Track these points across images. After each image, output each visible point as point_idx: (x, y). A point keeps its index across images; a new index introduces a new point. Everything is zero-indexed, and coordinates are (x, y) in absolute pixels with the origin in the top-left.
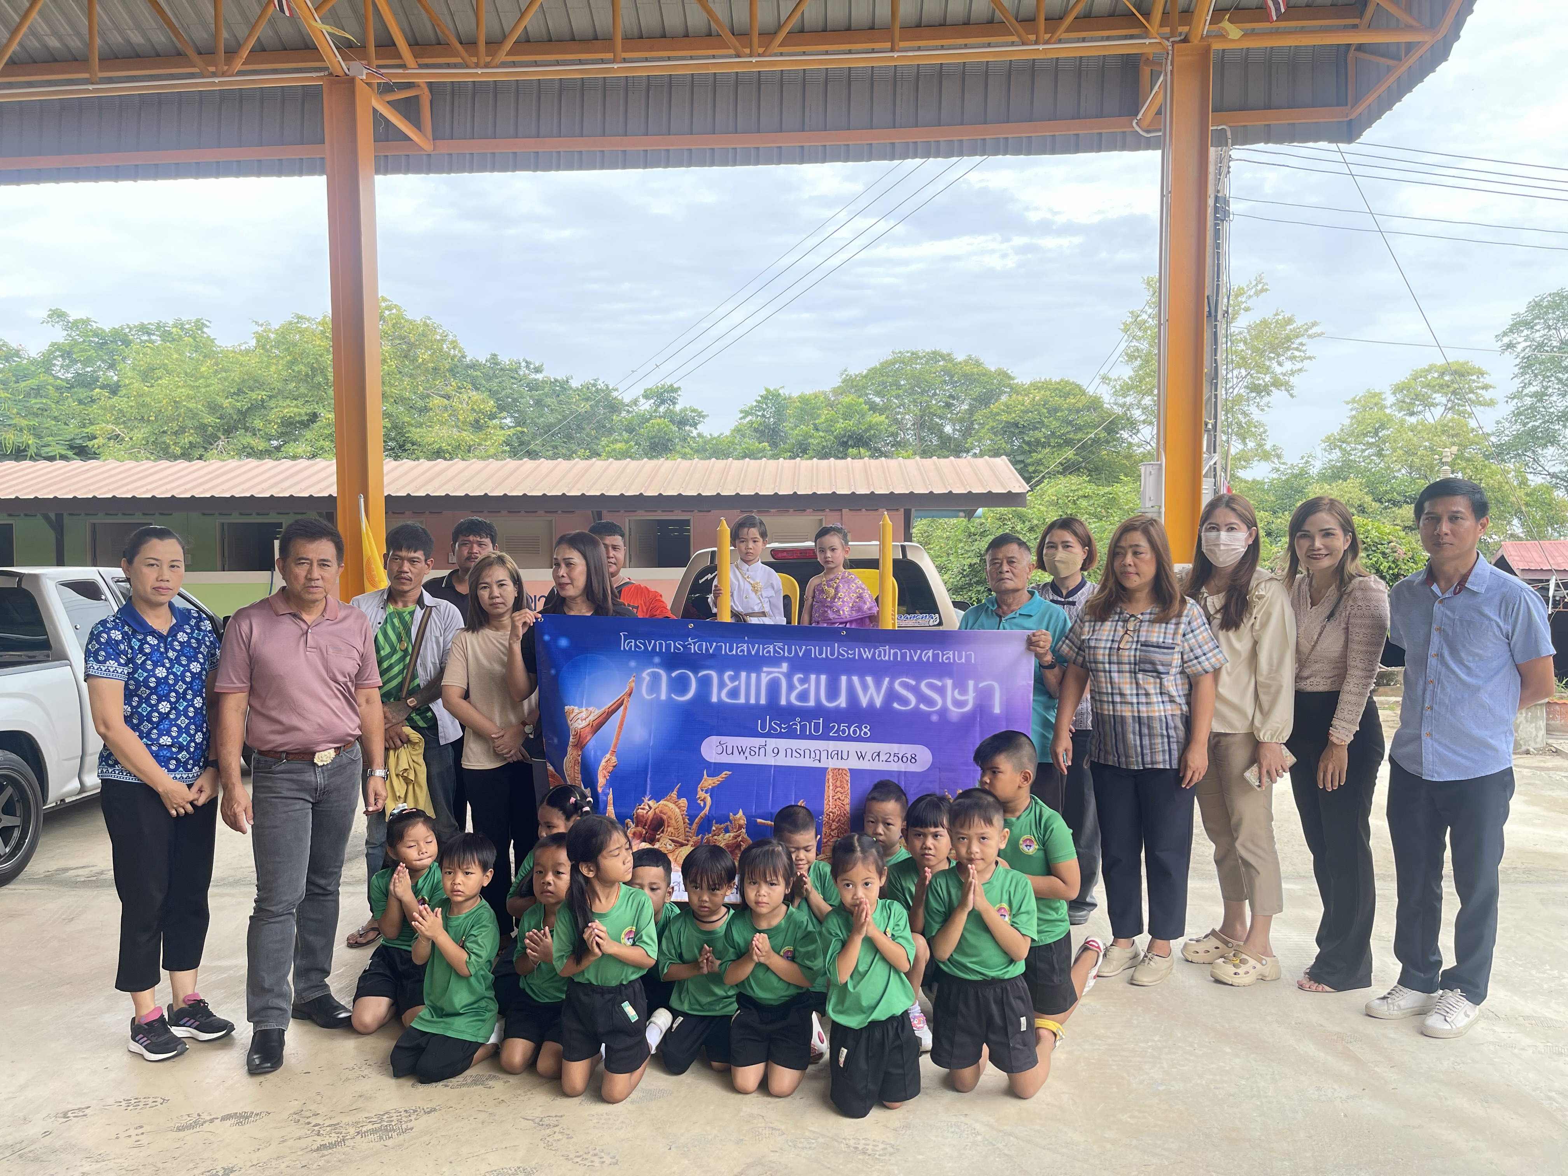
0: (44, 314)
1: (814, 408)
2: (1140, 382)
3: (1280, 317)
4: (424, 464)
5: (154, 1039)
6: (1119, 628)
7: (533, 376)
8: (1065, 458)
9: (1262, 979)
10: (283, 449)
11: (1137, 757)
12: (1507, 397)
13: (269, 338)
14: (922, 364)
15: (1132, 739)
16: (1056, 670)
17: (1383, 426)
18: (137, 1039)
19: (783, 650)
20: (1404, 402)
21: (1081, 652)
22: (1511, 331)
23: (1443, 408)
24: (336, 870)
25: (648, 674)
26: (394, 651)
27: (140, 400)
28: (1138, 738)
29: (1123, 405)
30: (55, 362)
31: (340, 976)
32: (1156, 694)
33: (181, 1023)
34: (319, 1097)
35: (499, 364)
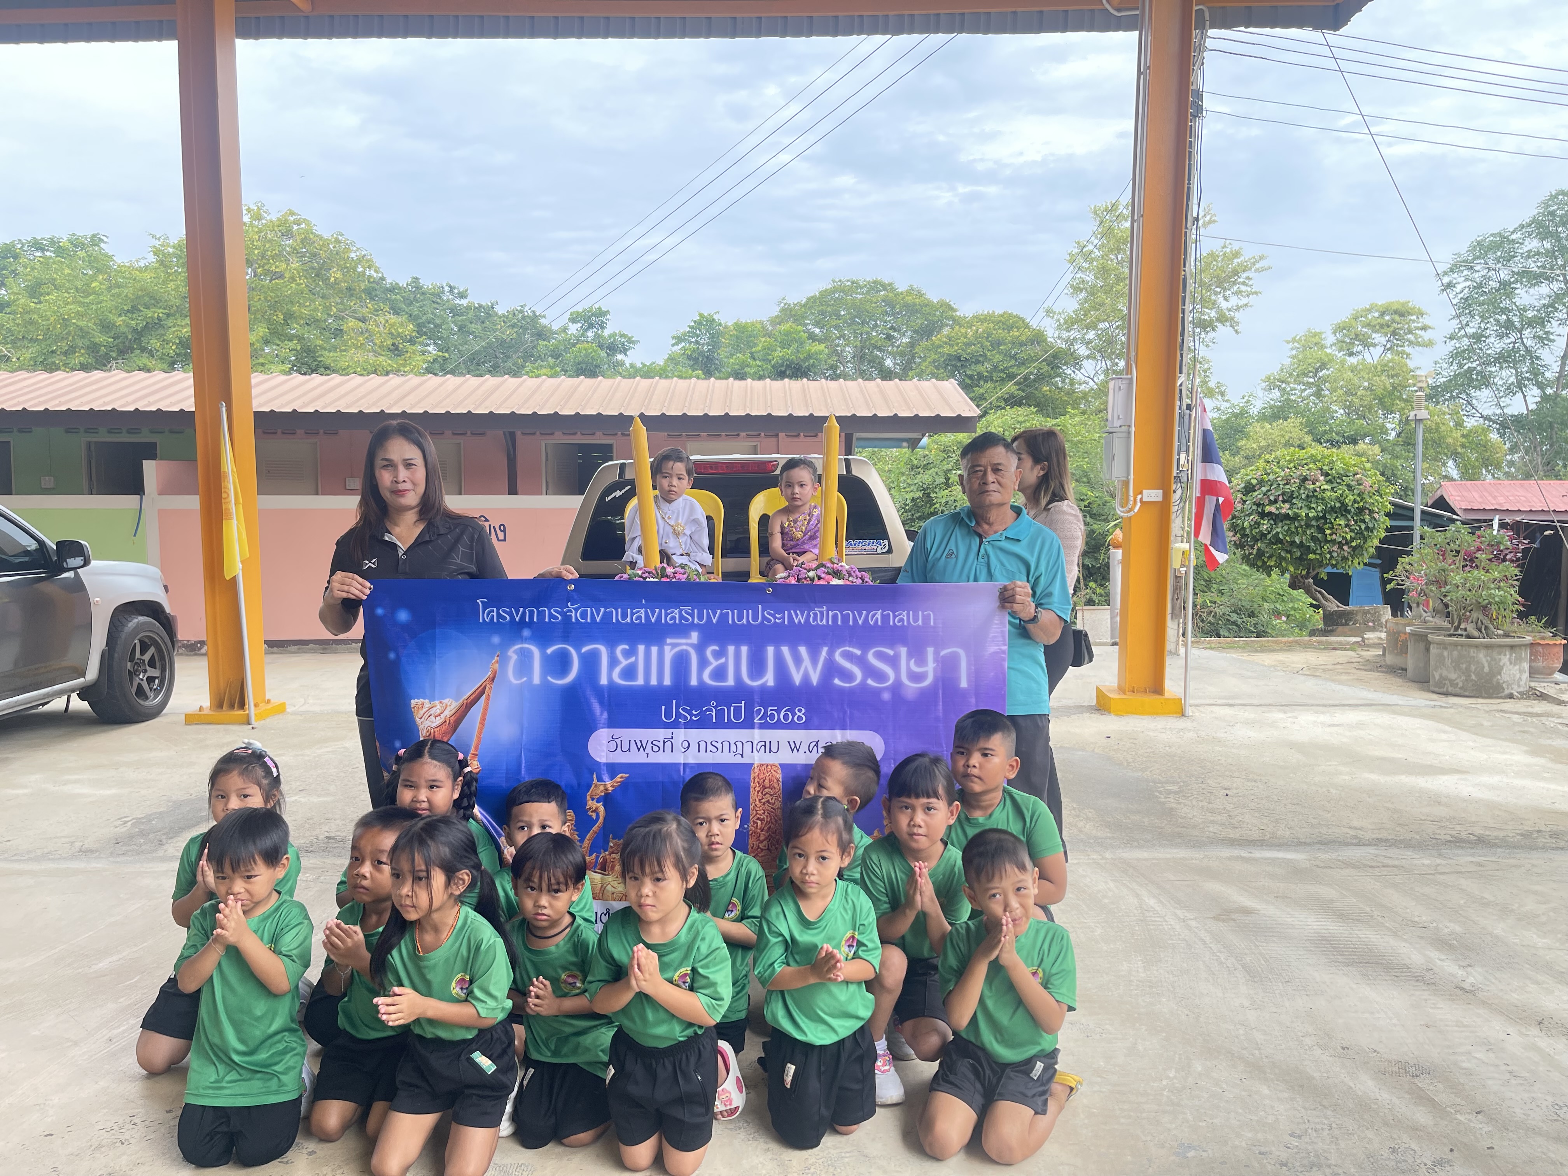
1: (750, 336)
2: (1085, 315)
3: (1228, 250)
7: (457, 301)
8: (1008, 393)
12: (1445, 337)
13: (166, 253)
14: (863, 294)
17: (1323, 366)
19: (692, 616)
20: (1343, 342)
22: (1452, 271)
23: (1383, 348)
25: (516, 652)
27: (27, 317)
29: (1067, 340)
35: (422, 287)
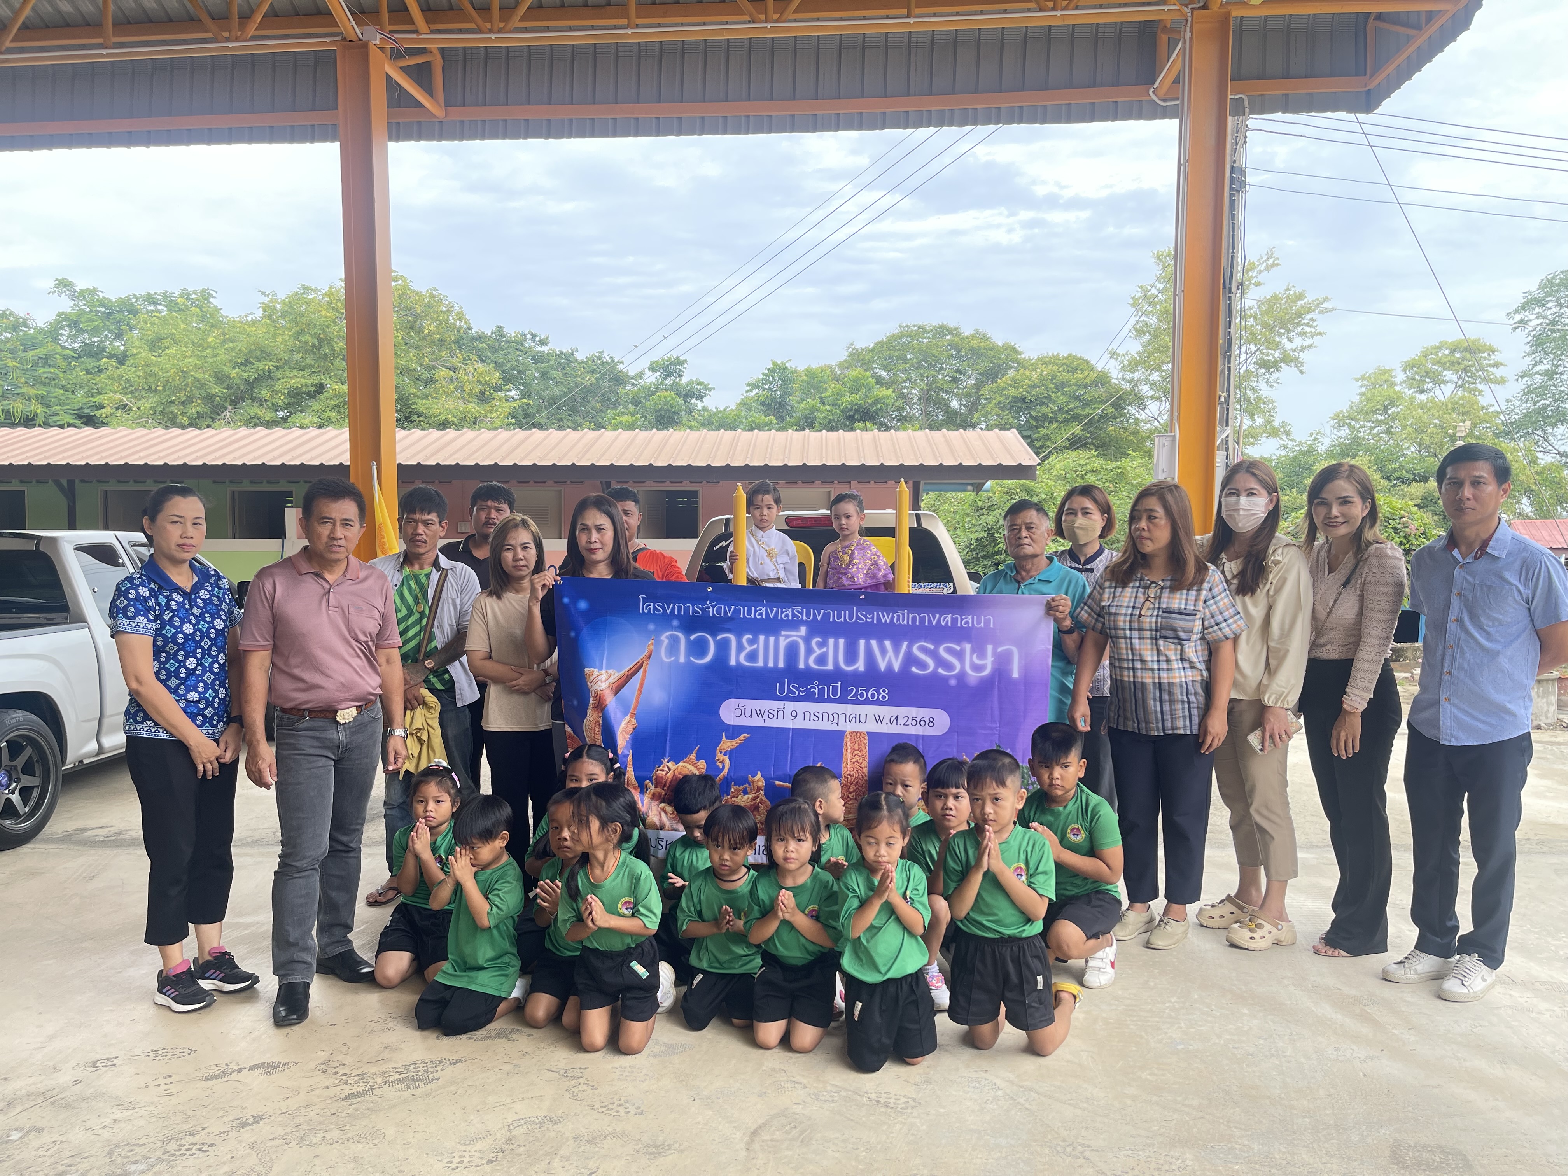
0: (51, 283)
1: (820, 382)
2: (1149, 357)
3: (1291, 293)
4: (435, 434)
5: (182, 990)
6: (1140, 595)
7: (539, 348)
8: (1073, 434)
9: (1278, 943)
10: (289, 420)
11: (1157, 723)
12: (1517, 375)
13: (275, 309)
14: (929, 338)
15: (1153, 705)
16: (1075, 635)
17: (1392, 404)
18: (164, 991)
19: (802, 614)
20: (1414, 379)
21: (1100, 619)
22: (1523, 308)
23: (1454, 385)
24: (358, 827)
25: (667, 637)
26: (410, 613)
27: (148, 370)
28: (1158, 704)
29: (1131, 381)
30: (61, 331)
31: (361, 932)
32: (1177, 660)
33: (207, 975)
34: (345, 1049)
35: (505, 336)
